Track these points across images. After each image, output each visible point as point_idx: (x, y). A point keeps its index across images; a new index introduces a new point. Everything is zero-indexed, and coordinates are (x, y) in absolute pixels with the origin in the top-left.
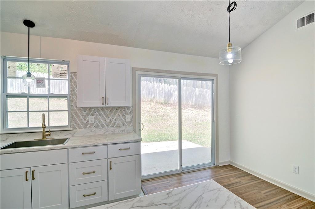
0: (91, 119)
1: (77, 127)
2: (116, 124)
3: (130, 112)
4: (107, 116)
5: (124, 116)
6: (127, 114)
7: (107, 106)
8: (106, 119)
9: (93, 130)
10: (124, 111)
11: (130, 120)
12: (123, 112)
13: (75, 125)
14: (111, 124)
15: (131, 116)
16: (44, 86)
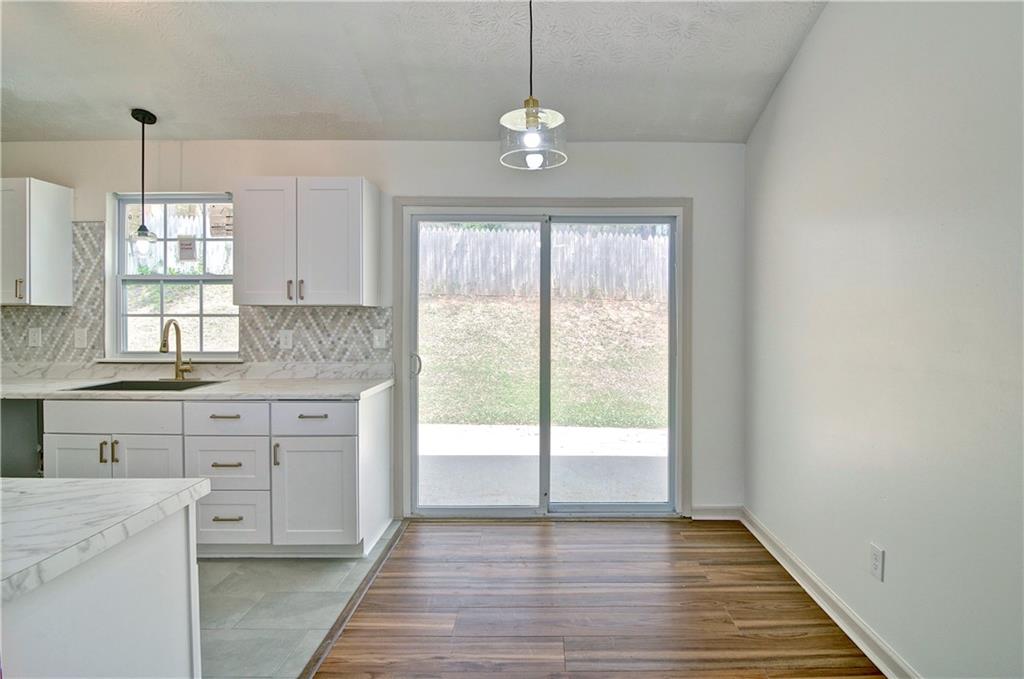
0: (285, 338)
1: (253, 357)
2: (348, 353)
3: (384, 321)
4: (324, 330)
5: (369, 332)
6: (375, 328)
7: (300, 302)
8: (322, 339)
9: (289, 366)
10: (368, 318)
11: (384, 346)
12: (367, 321)
13: (249, 350)
14: (335, 353)
15: (387, 332)
16: (192, 258)
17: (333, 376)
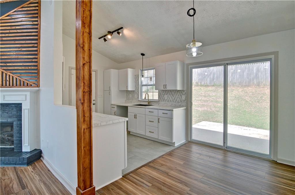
3: (184, 93)
4: (173, 95)
5: (181, 96)
7: (166, 89)
9: (166, 103)
10: (181, 93)
13: (160, 99)
14: (175, 100)
15: (185, 96)
16: (152, 81)
17: (174, 106)
